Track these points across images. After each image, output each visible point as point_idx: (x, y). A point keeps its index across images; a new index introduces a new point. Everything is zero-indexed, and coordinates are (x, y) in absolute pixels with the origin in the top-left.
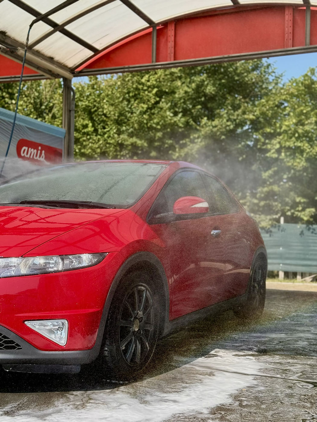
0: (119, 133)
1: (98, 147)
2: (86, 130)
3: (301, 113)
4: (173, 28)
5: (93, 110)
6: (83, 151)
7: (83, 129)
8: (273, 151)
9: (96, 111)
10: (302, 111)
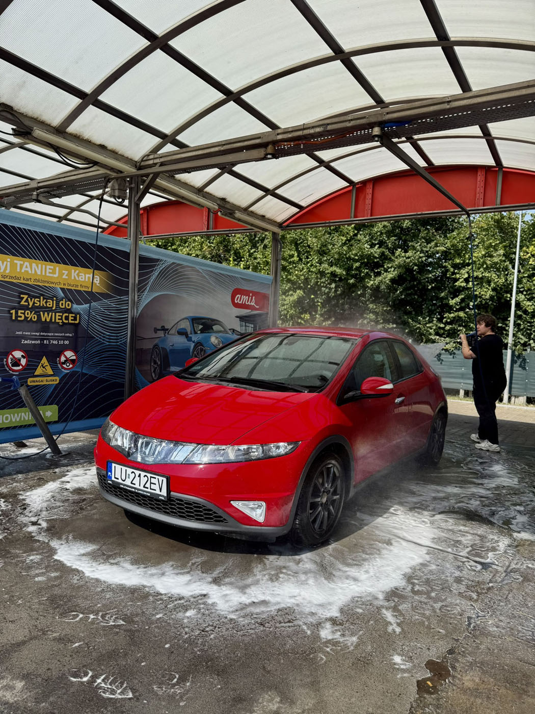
0: (320, 263)
1: (303, 275)
2: (292, 260)
3: (490, 246)
4: (371, 186)
5: (299, 242)
6: (289, 277)
7: (289, 259)
8: (461, 280)
9: (301, 243)
10: (491, 243)
